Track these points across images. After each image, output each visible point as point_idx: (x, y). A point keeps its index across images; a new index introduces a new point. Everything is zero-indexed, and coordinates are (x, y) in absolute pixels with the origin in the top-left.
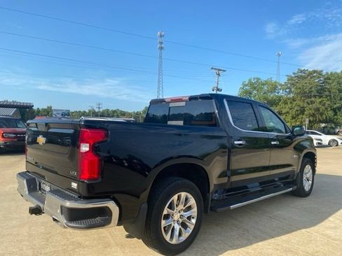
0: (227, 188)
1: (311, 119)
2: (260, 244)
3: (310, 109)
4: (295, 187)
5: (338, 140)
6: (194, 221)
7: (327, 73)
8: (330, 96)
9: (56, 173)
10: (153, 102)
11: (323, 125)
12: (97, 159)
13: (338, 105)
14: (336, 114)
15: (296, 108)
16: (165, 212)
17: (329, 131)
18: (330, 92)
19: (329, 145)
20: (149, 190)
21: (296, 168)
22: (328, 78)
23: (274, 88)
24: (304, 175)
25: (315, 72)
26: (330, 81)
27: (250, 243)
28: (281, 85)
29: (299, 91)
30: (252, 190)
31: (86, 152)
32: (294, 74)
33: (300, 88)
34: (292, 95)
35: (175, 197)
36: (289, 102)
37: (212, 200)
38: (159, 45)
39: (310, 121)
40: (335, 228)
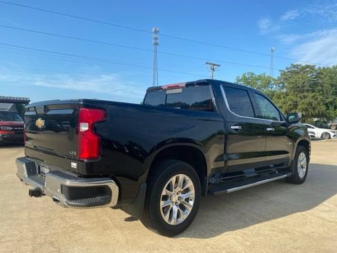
0: (223, 172)
1: (304, 113)
2: (257, 225)
3: (303, 104)
4: (290, 174)
5: (330, 133)
6: (191, 203)
7: (320, 68)
8: (322, 90)
9: (55, 155)
10: (150, 91)
11: (316, 119)
12: (96, 138)
13: (330, 100)
14: (328, 109)
15: (289, 103)
16: (164, 193)
17: (321, 125)
18: (322, 86)
19: (322, 138)
20: (146, 173)
21: (291, 156)
22: (320, 73)
23: (267, 83)
24: (299, 163)
25: (307, 67)
26: (323, 76)
27: (246, 225)
28: (274, 80)
29: (292, 85)
30: (248, 176)
31: (86, 131)
32: (287, 69)
33: (293, 83)
34: (285, 90)
35: (173, 179)
36: (282, 96)
37: (209, 184)
38: (153, 41)
39: (303, 115)
40: (330, 211)
